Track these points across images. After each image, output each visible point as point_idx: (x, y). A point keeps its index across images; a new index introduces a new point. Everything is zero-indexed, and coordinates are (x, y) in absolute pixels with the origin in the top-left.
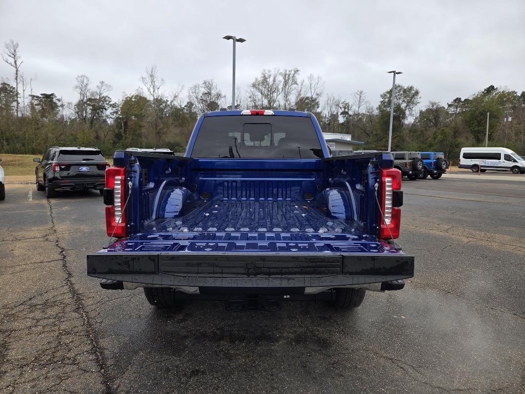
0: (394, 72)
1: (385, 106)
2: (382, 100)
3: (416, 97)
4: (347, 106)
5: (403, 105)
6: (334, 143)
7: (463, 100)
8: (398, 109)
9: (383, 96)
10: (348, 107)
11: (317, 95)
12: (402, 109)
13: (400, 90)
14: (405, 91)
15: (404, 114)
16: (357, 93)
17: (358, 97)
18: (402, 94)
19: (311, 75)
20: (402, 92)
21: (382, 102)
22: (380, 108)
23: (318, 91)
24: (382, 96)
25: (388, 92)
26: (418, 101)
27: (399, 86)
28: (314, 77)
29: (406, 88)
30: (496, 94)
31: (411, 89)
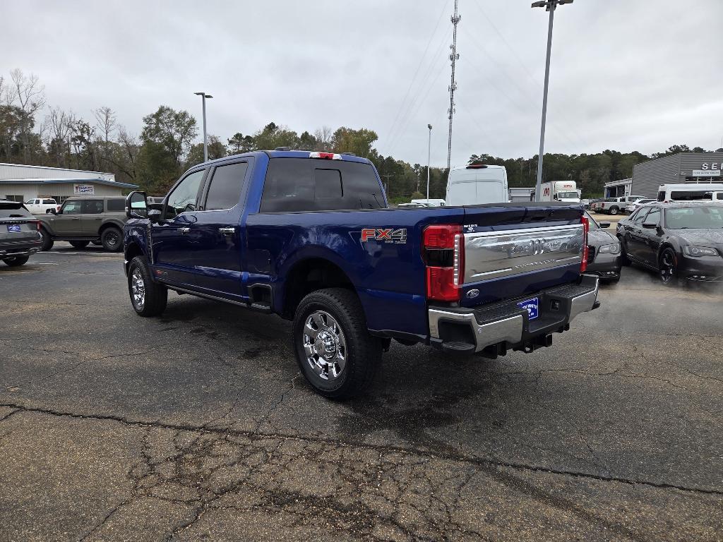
0: (203, 94)
1: (151, 135)
2: (147, 126)
3: (192, 127)
4: (85, 128)
5: (177, 137)
6: (92, 186)
7: (244, 136)
8: (170, 140)
9: (147, 120)
10: (88, 130)
11: (34, 105)
12: (176, 141)
13: (171, 114)
14: (177, 117)
15: (180, 148)
16: (101, 111)
17: (104, 117)
18: (173, 121)
19: (16, 71)
20: (172, 118)
21: (146, 129)
22: (144, 136)
23: (33, 99)
24: (145, 120)
25: (154, 116)
26: (195, 133)
27: (168, 109)
28: (24, 76)
29: (177, 113)
30: (277, 133)
31: (184, 115)
